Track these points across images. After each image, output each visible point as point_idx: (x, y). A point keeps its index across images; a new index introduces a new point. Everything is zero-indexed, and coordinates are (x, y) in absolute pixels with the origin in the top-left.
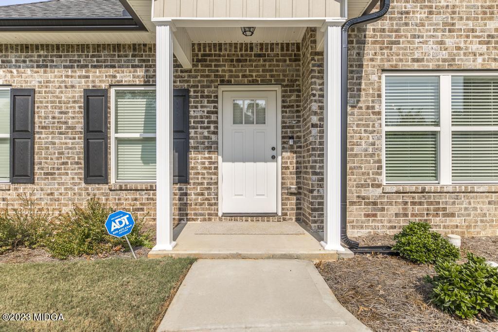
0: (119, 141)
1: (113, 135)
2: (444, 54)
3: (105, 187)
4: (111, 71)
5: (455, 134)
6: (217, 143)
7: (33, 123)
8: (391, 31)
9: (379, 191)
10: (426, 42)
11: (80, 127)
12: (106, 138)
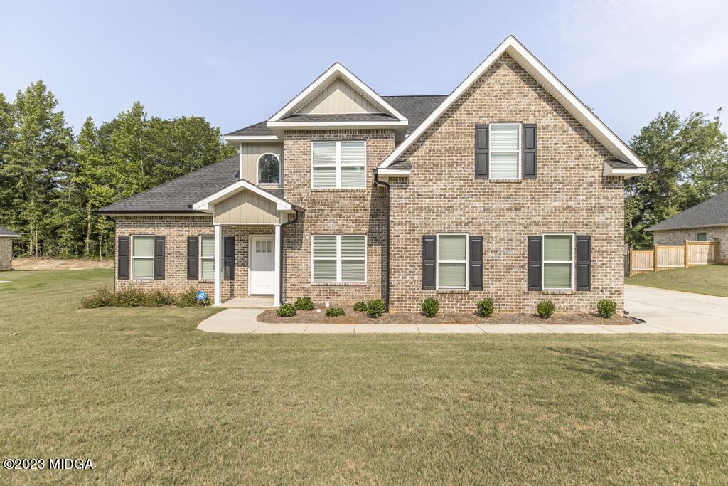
0: (203, 260)
1: (200, 258)
2: (337, 228)
3: (197, 281)
4: (200, 228)
5: (343, 261)
6: (247, 262)
7: (164, 252)
8: (315, 217)
9: (309, 285)
10: (329, 222)
11: (185, 254)
12: (197, 259)
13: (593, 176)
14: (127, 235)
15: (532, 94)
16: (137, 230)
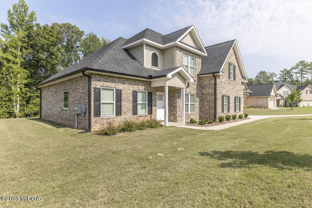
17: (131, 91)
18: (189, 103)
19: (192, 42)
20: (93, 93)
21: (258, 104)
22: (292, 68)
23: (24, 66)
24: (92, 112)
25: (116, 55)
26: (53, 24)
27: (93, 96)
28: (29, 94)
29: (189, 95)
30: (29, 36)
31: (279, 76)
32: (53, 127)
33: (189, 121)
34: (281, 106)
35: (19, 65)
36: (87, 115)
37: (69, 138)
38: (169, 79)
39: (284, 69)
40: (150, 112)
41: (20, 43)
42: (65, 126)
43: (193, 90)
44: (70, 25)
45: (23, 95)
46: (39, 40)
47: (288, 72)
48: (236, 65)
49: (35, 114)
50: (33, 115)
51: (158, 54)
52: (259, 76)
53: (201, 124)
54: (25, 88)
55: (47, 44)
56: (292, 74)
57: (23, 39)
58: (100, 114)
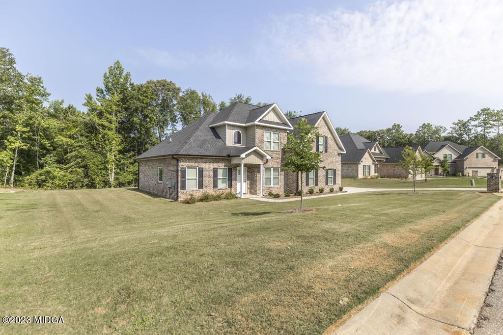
3: (217, 189)
4: (218, 164)
6: (237, 179)
7: (203, 175)
11: (212, 176)
12: (217, 178)
13: (336, 153)
14: (184, 167)
15: (327, 128)
16: (190, 164)
17: (212, 169)
18: (272, 177)
19: (276, 118)
20: (180, 171)
21: (395, 173)
22: (470, 119)
23: (118, 131)
24: (179, 186)
25: (201, 136)
26: (148, 82)
27: (180, 174)
28: (122, 162)
29: (272, 169)
30: (123, 100)
31: (449, 130)
32: (150, 197)
33: (267, 194)
34: (440, 175)
35: (114, 130)
36: (176, 188)
37: (162, 205)
38: (243, 158)
39: (459, 120)
40: (230, 186)
41: (114, 108)
42: (159, 196)
43: (276, 164)
44: (166, 82)
45: (117, 162)
46: (134, 103)
47: (464, 125)
48: (329, 136)
49: (129, 183)
50: (127, 184)
51: (241, 132)
52: (421, 131)
53: (287, 196)
54: (119, 154)
55: (141, 106)
56: (470, 127)
57: (118, 103)
58: (185, 188)
